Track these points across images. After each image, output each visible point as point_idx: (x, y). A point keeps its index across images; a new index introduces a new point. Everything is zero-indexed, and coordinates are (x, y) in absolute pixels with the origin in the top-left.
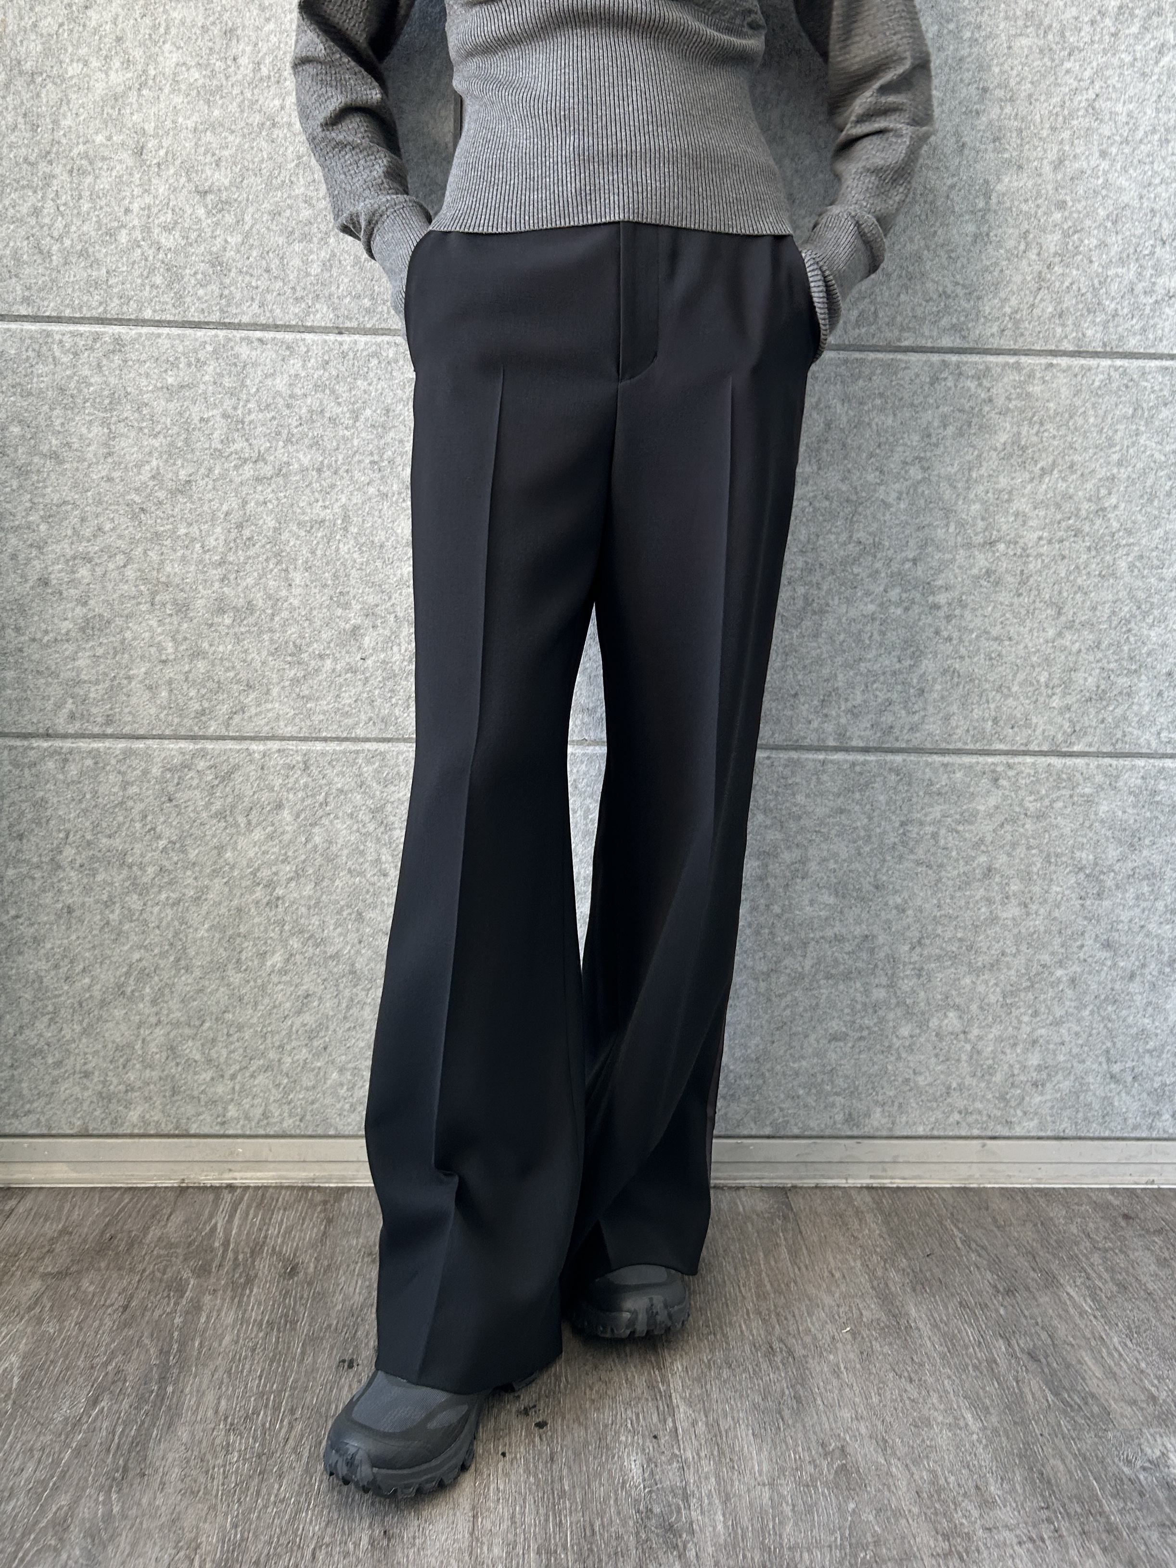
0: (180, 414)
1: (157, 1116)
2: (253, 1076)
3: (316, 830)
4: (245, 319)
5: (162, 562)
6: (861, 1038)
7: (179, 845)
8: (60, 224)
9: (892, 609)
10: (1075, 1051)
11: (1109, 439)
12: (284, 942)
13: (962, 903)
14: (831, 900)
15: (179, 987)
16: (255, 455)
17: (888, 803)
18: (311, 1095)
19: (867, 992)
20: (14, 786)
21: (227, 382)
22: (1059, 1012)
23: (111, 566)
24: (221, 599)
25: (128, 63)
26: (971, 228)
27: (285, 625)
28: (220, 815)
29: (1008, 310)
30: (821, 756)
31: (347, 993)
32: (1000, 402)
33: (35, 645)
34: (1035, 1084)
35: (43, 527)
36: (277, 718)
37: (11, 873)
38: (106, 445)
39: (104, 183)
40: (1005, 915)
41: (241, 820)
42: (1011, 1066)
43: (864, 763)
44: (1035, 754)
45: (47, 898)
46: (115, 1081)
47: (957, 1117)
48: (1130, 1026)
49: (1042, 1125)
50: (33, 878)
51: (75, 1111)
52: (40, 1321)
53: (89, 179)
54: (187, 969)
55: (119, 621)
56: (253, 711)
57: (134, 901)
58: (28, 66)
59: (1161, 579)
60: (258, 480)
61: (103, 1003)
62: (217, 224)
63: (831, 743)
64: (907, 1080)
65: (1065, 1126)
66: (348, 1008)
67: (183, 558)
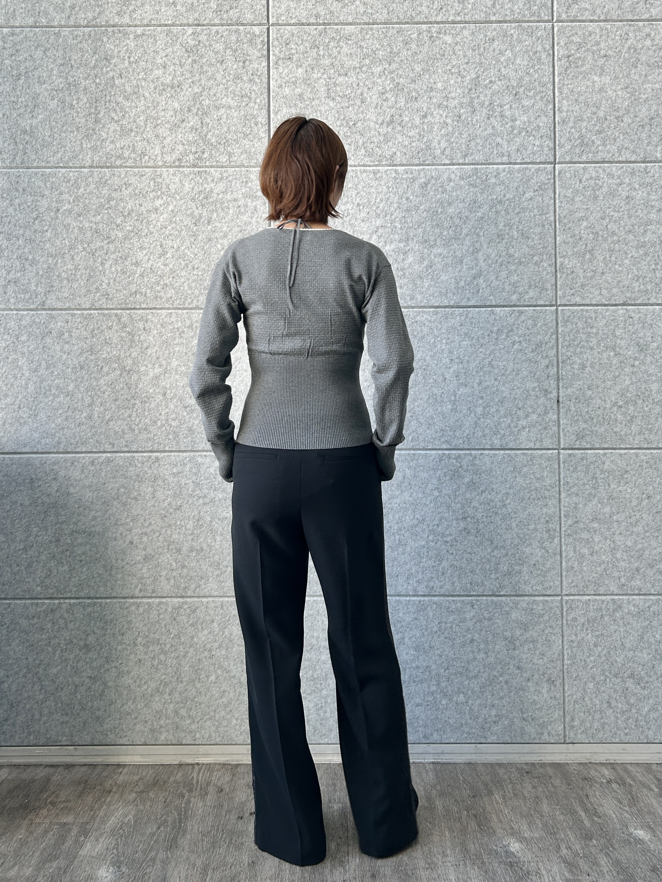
0: (178, 482)
1: (171, 737)
2: (205, 722)
3: (226, 630)
4: (200, 449)
5: (172, 534)
6: (428, 705)
7: (178, 636)
8: (138, 420)
9: (431, 543)
10: (509, 709)
11: (505, 479)
12: (215, 672)
13: (463, 653)
14: (414, 653)
15: (178, 689)
16: (203, 496)
17: (433, 616)
18: (226, 729)
19: (429, 688)
20: (121, 616)
21: (194, 470)
22: (502, 694)
23: (154, 536)
24: (192, 547)
25: (160, 366)
26: (450, 407)
27: (214, 555)
28: (192, 625)
29: (465, 435)
30: (408, 599)
31: (238, 690)
32: (465, 467)
33: (128, 565)
34: (495, 722)
35: (131, 524)
36: (212, 589)
37: (119, 648)
38: (153, 494)
39: (153, 405)
40: (479, 657)
41: (200, 627)
42: (485, 715)
43: (424, 601)
44: (486, 596)
45: (132, 657)
46: (156, 724)
47: (466, 735)
48: (529, 699)
49: (498, 738)
50: (127, 649)
51: (142, 735)
52: (137, 806)
53: (148, 404)
54: (181, 682)
55: (157, 556)
56: (203, 587)
57: (162, 657)
58: (127, 368)
59: (528, 530)
60: (204, 504)
61: (152, 695)
62: (191, 417)
63: (411, 593)
64: (446, 721)
65: (507, 739)
66: (239, 696)
67: (179, 532)
